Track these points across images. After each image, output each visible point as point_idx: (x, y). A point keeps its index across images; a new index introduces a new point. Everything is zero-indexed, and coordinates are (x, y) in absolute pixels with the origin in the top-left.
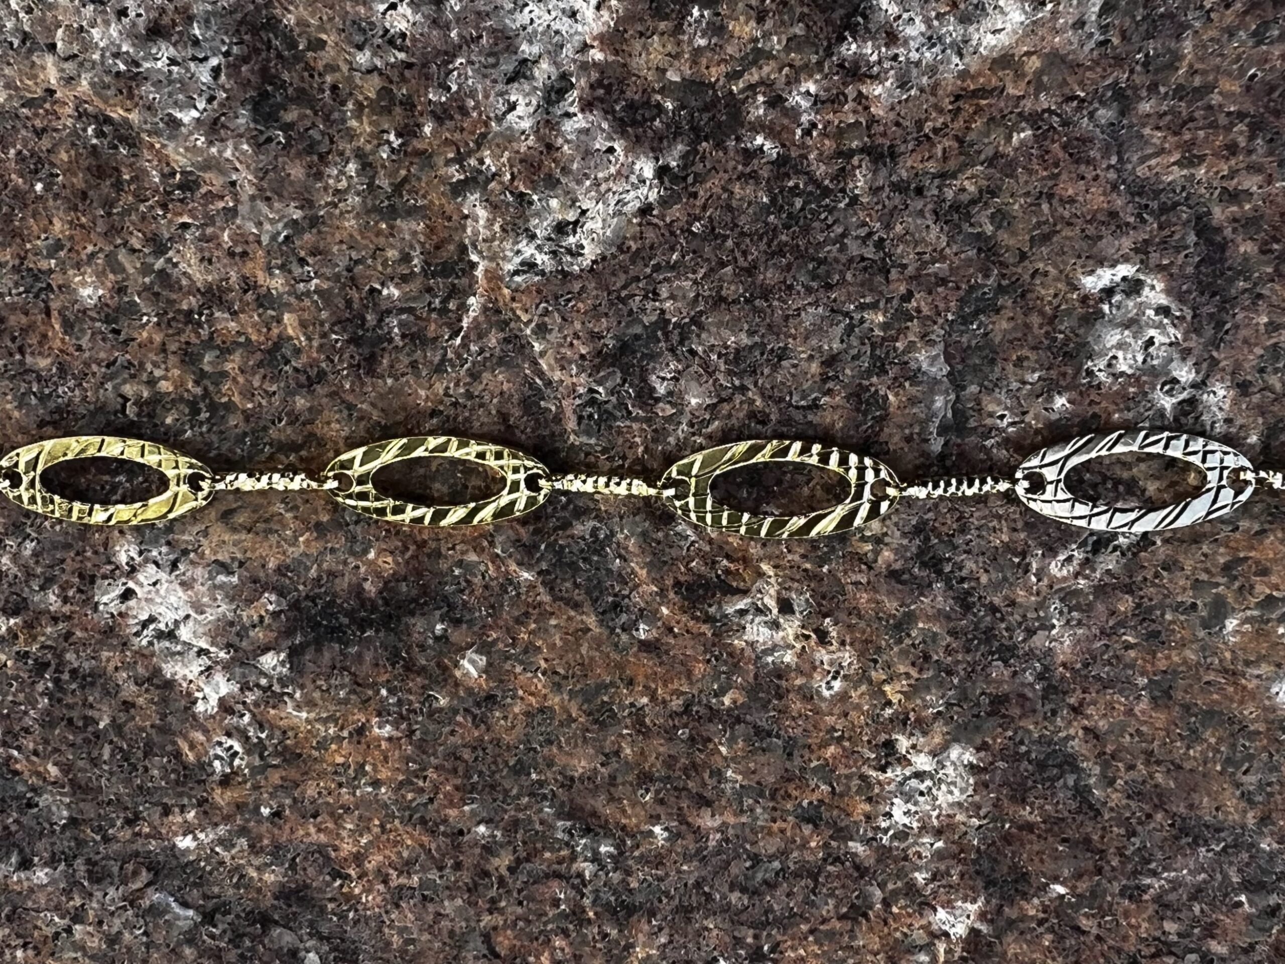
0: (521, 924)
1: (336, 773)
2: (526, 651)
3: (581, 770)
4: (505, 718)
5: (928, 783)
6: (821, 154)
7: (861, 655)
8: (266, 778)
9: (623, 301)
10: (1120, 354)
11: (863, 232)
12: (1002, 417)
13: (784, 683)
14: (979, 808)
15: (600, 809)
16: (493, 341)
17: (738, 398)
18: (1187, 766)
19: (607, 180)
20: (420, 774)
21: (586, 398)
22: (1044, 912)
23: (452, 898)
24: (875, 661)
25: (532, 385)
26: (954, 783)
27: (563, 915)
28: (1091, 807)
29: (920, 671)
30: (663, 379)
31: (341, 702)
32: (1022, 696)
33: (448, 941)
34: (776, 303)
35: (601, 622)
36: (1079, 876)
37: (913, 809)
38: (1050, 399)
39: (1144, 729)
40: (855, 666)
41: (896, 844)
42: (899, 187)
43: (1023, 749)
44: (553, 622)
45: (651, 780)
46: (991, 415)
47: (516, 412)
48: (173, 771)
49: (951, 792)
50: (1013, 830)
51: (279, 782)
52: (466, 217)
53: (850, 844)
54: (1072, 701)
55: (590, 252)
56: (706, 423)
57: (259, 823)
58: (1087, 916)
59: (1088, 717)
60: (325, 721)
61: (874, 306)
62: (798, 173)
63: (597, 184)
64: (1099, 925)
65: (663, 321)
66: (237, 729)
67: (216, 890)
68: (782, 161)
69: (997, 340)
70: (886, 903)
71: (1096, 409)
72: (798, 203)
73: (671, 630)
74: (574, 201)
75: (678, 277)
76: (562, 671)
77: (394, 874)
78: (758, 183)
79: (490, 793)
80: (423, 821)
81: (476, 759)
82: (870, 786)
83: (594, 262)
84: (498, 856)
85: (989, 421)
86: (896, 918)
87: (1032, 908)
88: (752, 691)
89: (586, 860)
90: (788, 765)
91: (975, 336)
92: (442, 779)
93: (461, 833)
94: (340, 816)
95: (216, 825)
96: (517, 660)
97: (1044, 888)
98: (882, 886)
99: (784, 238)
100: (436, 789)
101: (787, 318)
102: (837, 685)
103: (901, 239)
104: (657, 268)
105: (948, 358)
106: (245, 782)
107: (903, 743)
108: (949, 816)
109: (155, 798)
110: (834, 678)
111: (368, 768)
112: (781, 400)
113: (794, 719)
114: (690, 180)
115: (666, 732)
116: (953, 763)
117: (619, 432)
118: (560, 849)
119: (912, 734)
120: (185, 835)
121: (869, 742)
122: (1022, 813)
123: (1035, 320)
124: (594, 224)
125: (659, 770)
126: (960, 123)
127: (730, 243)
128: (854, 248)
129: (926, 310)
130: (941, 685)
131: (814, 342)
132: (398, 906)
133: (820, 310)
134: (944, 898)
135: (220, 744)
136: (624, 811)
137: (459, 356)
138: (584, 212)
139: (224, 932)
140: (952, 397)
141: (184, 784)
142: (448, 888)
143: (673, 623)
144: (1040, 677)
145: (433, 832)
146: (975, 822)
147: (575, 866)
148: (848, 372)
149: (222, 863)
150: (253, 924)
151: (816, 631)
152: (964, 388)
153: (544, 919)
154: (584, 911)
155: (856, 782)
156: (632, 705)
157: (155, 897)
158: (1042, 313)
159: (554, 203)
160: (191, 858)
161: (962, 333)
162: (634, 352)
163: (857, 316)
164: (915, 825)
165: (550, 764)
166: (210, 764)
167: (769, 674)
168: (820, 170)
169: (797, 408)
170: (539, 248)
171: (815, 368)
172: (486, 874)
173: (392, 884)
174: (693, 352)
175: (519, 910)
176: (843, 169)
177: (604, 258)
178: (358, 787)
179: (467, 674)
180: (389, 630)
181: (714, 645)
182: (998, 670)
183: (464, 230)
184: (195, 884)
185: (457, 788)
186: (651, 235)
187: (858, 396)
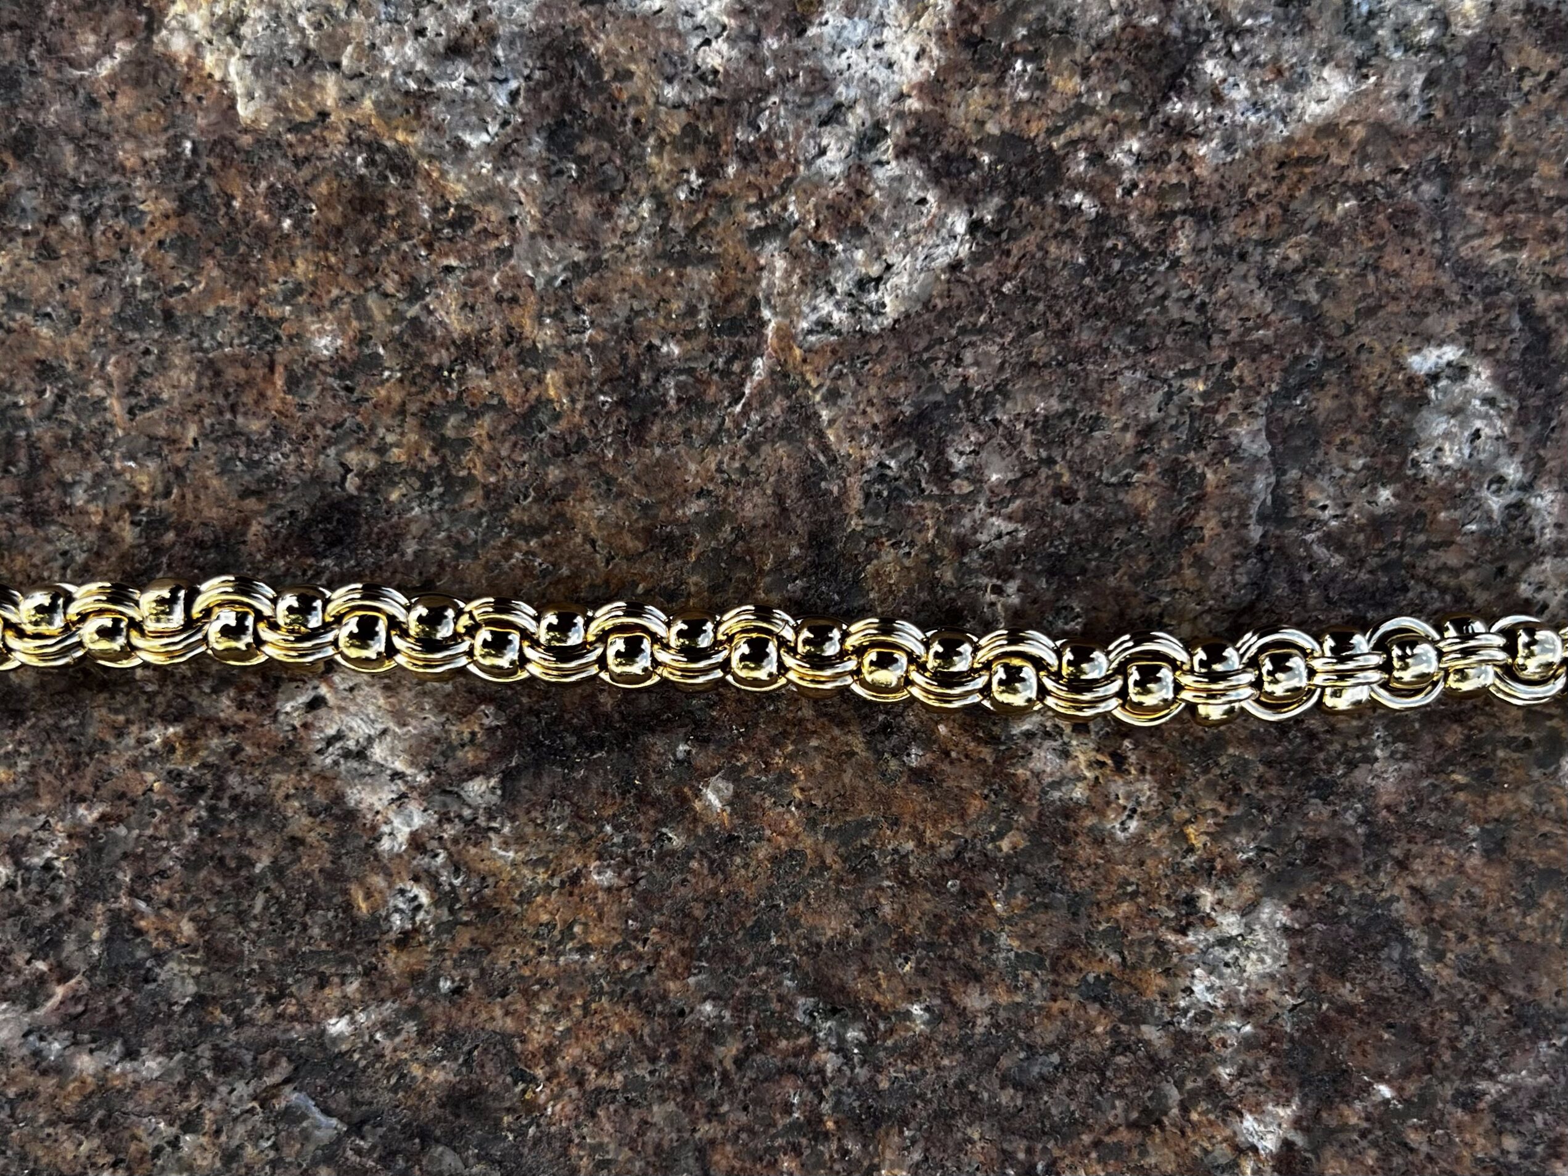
0: (744, 1136)
1: (537, 936)
2: (779, 781)
3: (830, 933)
4: (746, 866)
5: (1235, 952)
6: (1141, 215)
7: (1163, 786)
8: (453, 939)
9: (926, 364)
10: (1447, 447)
11: (1185, 294)
12: (1324, 508)
13: (1072, 825)
14: (1293, 981)
15: (851, 984)
16: (777, 409)
17: (1044, 472)
18: (1524, 936)
19: (917, 232)
20: (640, 935)
21: (875, 473)
22: (1367, 1119)
23: (663, 1100)
24: (1178, 796)
25: (814, 462)
26: (1265, 950)
27: (795, 1126)
28: (1419, 985)
29: (1229, 806)
30: (961, 453)
31: (556, 840)
32: (1342, 841)
33: (652, 1159)
34: (1090, 367)
35: (870, 745)
36: (1406, 1073)
37: (1218, 983)
38: (1374, 491)
39: (1476, 890)
40: (1155, 802)
41: (1196, 1029)
42: (1222, 250)
43: (1343, 910)
44: (814, 743)
45: (912, 947)
46: (1312, 504)
47: (794, 494)
48: (340, 928)
49: (1262, 961)
50: (1332, 1014)
51: (466, 945)
52: (762, 269)
53: (1144, 1028)
54: (1396, 852)
55: (892, 310)
56: (1005, 502)
57: (434, 1001)
58: (1415, 1128)
59: (1414, 874)
60: (535, 864)
61: (1194, 373)
62: (1118, 233)
63: (906, 236)
64: (1430, 1141)
65: (964, 390)
66: (427, 871)
67: (368, 1093)
68: (1101, 219)
69: (1321, 419)
70: (1185, 1109)
71: (1422, 506)
72: (1116, 265)
73: (947, 754)
74: (881, 253)
75: (984, 341)
76: (819, 803)
77: (592, 1071)
78: (1075, 241)
79: (722, 960)
80: (637, 997)
81: (708, 917)
82: (1167, 954)
83: (896, 321)
84: (723, 1044)
85: (1310, 512)
86: (1195, 1127)
87: (1353, 1114)
88: (1035, 833)
89: (829, 1050)
90: (1073, 926)
91: (1298, 413)
92: (665, 942)
93: (682, 1013)
94: (536, 994)
95: (383, 1001)
96: (767, 790)
97: (1367, 1088)
98: (1179, 1084)
99: (1100, 300)
100: (657, 956)
101: (1101, 382)
102: (1133, 825)
103: (1224, 304)
104: (963, 331)
105: (1270, 436)
106: (427, 943)
107: (1207, 897)
108: (1258, 993)
109: (312, 965)
110: (1130, 817)
111: (577, 929)
112: (1090, 475)
113: (1081, 869)
114: (1004, 236)
115: (934, 884)
116: (1264, 926)
117: (909, 512)
118: (799, 1035)
119: (1217, 888)
120: (341, 1015)
121: (1168, 897)
122: (1342, 991)
123: (1360, 400)
124: (900, 280)
125: (922, 934)
126: (1284, 189)
127: (1041, 307)
128: (1175, 312)
129: (1249, 380)
130: (1252, 825)
131: (1130, 409)
132: (593, 1115)
133: (1138, 375)
134: (1252, 1100)
135: (402, 892)
136: (879, 986)
137: (737, 425)
138: (889, 267)
139: (373, 1147)
140: (1273, 479)
141: (351, 945)
142: (659, 1086)
143: (950, 746)
144: (1362, 819)
145: (648, 1014)
146: (1290, 1001)
147: (815, 1058)
148: (1165, 444)
149: (380, 1056)
150: (411, 1137)
151: (1114, 755)
152: (1284, 473)
153: (773, 1131)
154: (821, 1121)
155: (1151, 949)
156: (896, 851)
157: (291, 1097)
158: (1367, 394)
159: (859, 255)
160: (344, 1047)
161: (1285, 408)
162: (932, 422)
163: (1176, 384)
164: (1220, 1003)
165: (794, 924)
166: (387, 918)
167: (1055, 813)
168: (1140, 231)
169: (1108, 485)
170: (838, 305)
171: (1129, 438)
172: (708, 1069)
173: (590, 1086)
174: (995, 421)
175: (744, 1118)
176: (1163, 232)
177: (907, 316)
178: (562, 953)
179: (709, 807)
180: (622, 748)
181: (994, 775)
182: (1316, 810)
183: (758, 280)
184: (344, 1085)
185: (683, 952)
186: (959, 293)
187: (1174, 472)
